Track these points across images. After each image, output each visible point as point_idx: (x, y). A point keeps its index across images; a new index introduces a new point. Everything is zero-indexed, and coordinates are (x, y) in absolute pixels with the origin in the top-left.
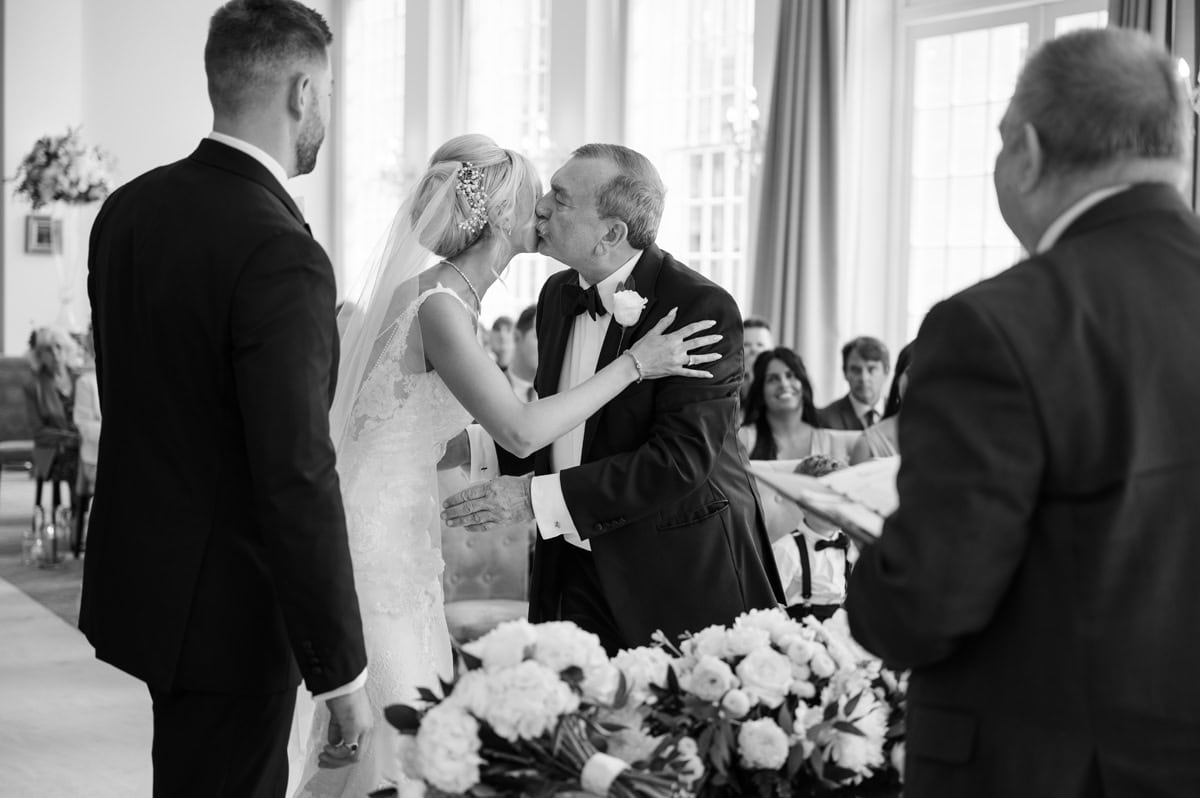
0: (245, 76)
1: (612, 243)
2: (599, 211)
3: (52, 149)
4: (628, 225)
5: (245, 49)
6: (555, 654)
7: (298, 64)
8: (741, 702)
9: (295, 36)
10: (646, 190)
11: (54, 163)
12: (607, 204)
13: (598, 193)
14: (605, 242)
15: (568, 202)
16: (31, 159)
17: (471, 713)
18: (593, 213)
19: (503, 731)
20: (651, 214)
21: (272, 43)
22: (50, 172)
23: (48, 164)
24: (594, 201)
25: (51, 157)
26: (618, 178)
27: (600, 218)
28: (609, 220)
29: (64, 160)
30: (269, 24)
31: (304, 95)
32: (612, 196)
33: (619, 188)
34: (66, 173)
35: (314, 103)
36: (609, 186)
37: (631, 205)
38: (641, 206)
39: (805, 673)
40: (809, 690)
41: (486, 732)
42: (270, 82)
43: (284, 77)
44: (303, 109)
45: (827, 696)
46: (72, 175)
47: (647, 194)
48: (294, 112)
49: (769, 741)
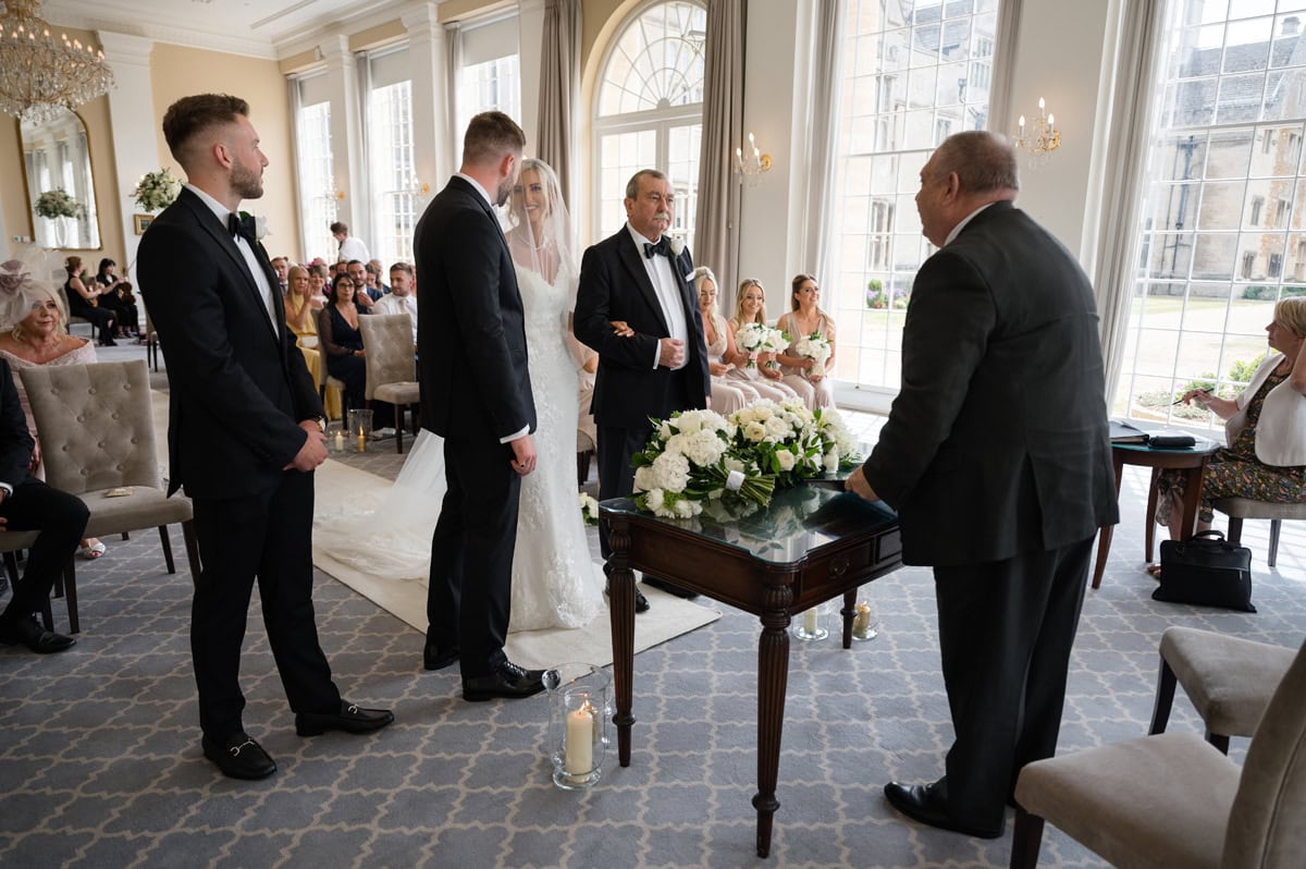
0: (485, 149)
3: (156, 180)
5: (487, 135)
7: (510, 150)
8: (774, 442)
9: (511, 136)
11: (158, 187)
16: (144, 185)
17: (684, 455)
19: (698, 463)
21: (500, 136)
22: (156, 192)
23: (154, 188)
25: (156, 184)
29: (163, 186)
30: (500, 127)
31: (510, 167)
34: (165, 193)
35: (513, 170)
39: (791, 426)
40: (794, 434)
41: (692, 464)
42: (496, 155)
43: (503, 154)
44: (508, 172)
45: (802, 436)
46: (169, 194)
48: (503, 172)
49: (788, 458)
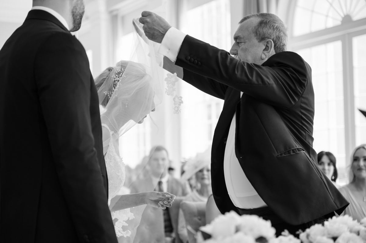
1: (268, 51)
2: (257, 39)
4: (273, 40)
6: (251, 230)
10: (275, 23)
12: (259, 34)
13: (254, 31)
14: (265, 52)
15: (242, 40)
18: (255, 41)
20: (282, 34)
24: (253, 35)
26: (261, 21)
27: (258, 42)
28: (263, 41)
32: (260, 30)
33: (263, 25)
36: (258, 26)
37: (270, 31)
38: (275, 30)
47: (276, 25)
